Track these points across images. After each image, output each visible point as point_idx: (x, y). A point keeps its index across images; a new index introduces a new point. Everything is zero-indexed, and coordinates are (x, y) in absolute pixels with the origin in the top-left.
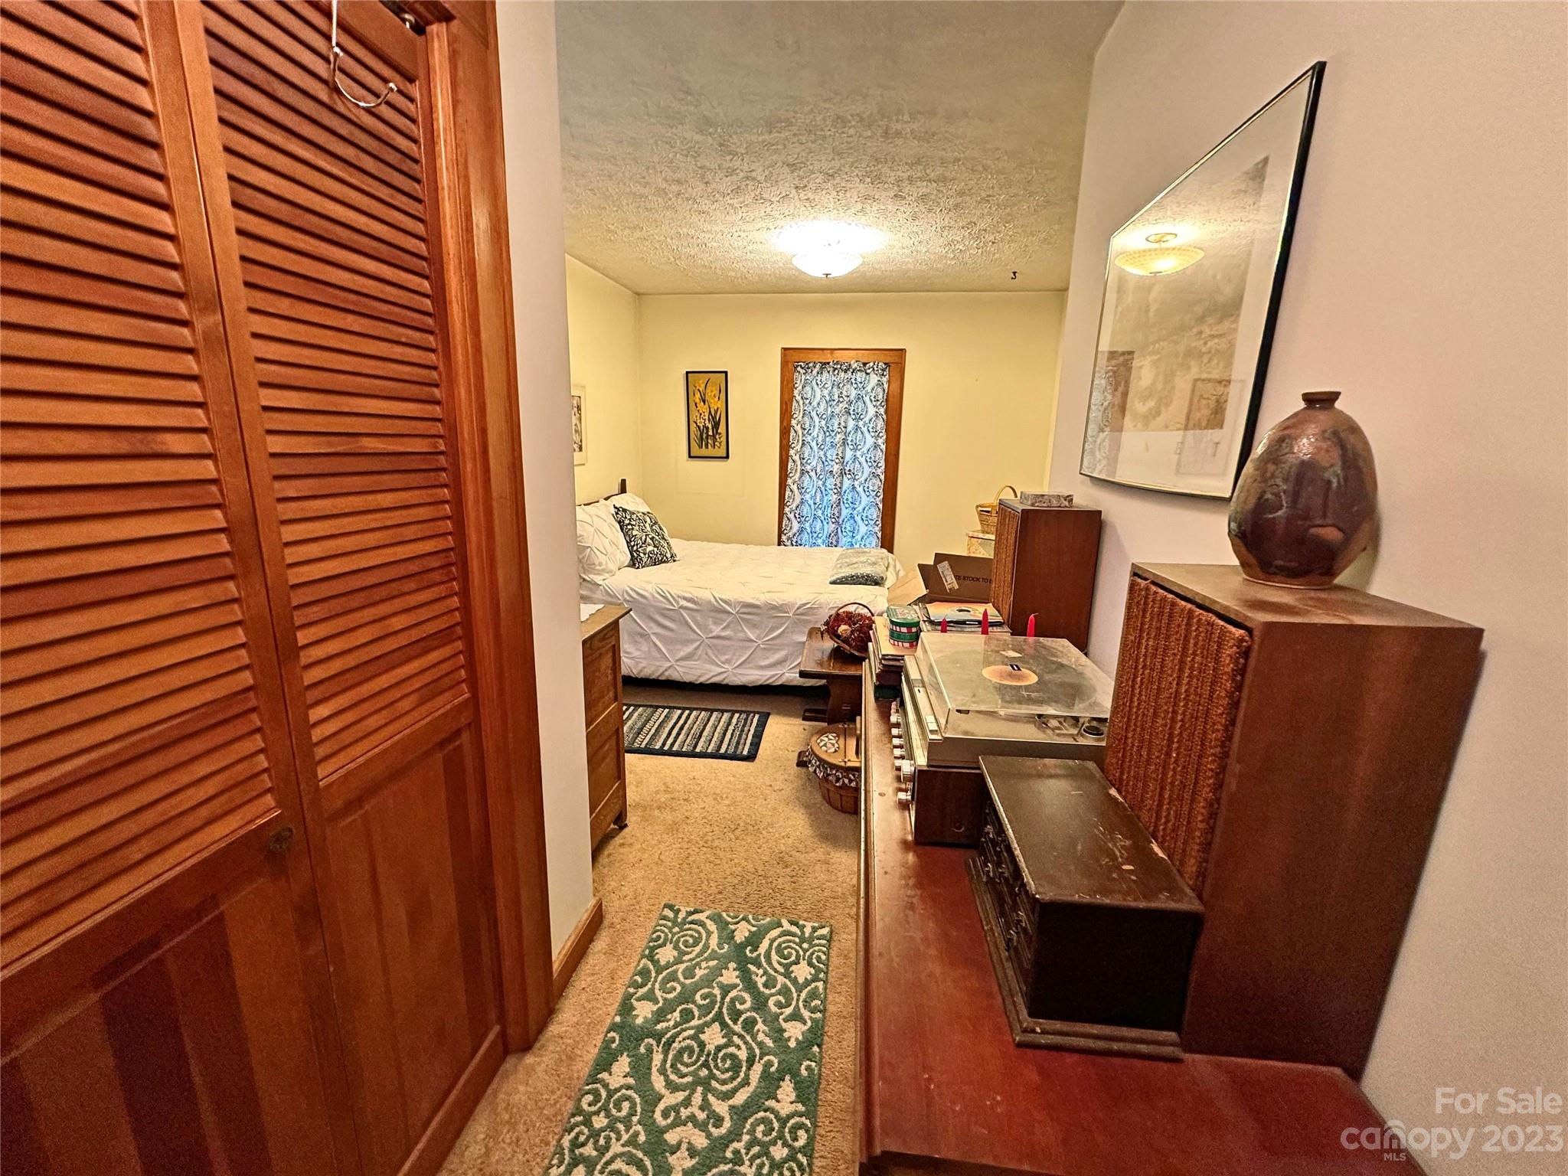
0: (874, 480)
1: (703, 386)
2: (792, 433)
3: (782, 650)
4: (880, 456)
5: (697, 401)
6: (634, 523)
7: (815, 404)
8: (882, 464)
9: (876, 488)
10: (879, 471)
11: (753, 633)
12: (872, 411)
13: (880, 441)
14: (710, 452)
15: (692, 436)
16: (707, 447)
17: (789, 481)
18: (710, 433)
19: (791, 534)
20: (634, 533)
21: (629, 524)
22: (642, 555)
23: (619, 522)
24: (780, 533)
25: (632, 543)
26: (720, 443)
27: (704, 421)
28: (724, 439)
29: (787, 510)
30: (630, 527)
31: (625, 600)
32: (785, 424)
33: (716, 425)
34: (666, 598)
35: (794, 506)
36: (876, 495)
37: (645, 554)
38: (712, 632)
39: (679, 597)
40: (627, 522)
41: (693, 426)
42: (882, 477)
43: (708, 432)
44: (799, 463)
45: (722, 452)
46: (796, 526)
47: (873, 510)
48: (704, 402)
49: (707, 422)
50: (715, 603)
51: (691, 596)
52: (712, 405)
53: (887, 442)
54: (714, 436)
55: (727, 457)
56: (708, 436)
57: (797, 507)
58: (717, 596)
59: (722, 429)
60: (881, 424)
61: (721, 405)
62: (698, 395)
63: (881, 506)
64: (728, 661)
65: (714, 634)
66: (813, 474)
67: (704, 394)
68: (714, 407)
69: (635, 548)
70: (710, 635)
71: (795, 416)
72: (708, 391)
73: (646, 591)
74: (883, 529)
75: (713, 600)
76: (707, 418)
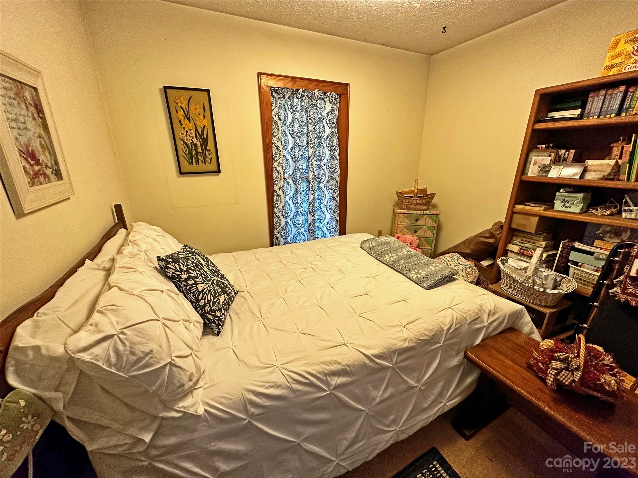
0: (332, 182)
1: (185, 102)
2: (274, 150)
3: (439, 382)
4: (336, 163)
5: (181, 118)
6: (193, 274)
7: (288, 124)
8: (338, 170)
9: (333, 187)
10: (336, 175)
11: (411, 379)
12: (328, 131)
13: (336, 153)
14: (202, 167)
15: (181, 153)
16: (197, 162)
17: (276, 188)
18: (200, 150)
19: (280, 228)
20: (200, 287)
21: (189, 278)
22: (218, 314)
23: (171, 279)
24: (272, 228)
25: (202, 303)
26: (210, 159)
27: (191, 138)
28: (213, 155)
29: (276, 210)
30: (191, 282)
31: (252, 416)
32: (267, 141)
33: (205, 142)
34: (311, 385)
35: (281, 207)
36: (334, 192)
37: (220, 310)
38: (374, 399)
39: (325, 375)
40: (185, 276)
41: (180, 145)
42: (338, 179)
43: (196, 149)
44: (282, 173)
45: (214, 168)
46: (283, 221)
47: (332, 202)
48: (189, 119)
49: (195, 140)
50: (371, 364)
51: (340, 367)
52: (198, 123)
53: (340, 154)
54: (203, 152)
55: (219, 171)
56: (197, 153)
57: (283, 207)
58: (368, 352)
59: (210, 146)
60: (335, 140)
61: (206, 122)
62: (181, 113)
63: (338, 199)
64: (394, 422)
65: (378, 400)
66: (290, 180)
67: (188, 112)
68: (200, 126)
69: (207, 308)
70: (374, 404)
71: (275, 134)
72: (192, 108)
73: (278, 386)
74: (340, 215)
75: (367, 361)
76: (194, 135)
